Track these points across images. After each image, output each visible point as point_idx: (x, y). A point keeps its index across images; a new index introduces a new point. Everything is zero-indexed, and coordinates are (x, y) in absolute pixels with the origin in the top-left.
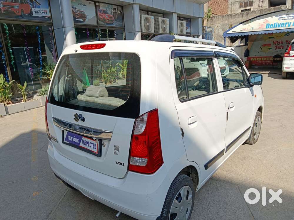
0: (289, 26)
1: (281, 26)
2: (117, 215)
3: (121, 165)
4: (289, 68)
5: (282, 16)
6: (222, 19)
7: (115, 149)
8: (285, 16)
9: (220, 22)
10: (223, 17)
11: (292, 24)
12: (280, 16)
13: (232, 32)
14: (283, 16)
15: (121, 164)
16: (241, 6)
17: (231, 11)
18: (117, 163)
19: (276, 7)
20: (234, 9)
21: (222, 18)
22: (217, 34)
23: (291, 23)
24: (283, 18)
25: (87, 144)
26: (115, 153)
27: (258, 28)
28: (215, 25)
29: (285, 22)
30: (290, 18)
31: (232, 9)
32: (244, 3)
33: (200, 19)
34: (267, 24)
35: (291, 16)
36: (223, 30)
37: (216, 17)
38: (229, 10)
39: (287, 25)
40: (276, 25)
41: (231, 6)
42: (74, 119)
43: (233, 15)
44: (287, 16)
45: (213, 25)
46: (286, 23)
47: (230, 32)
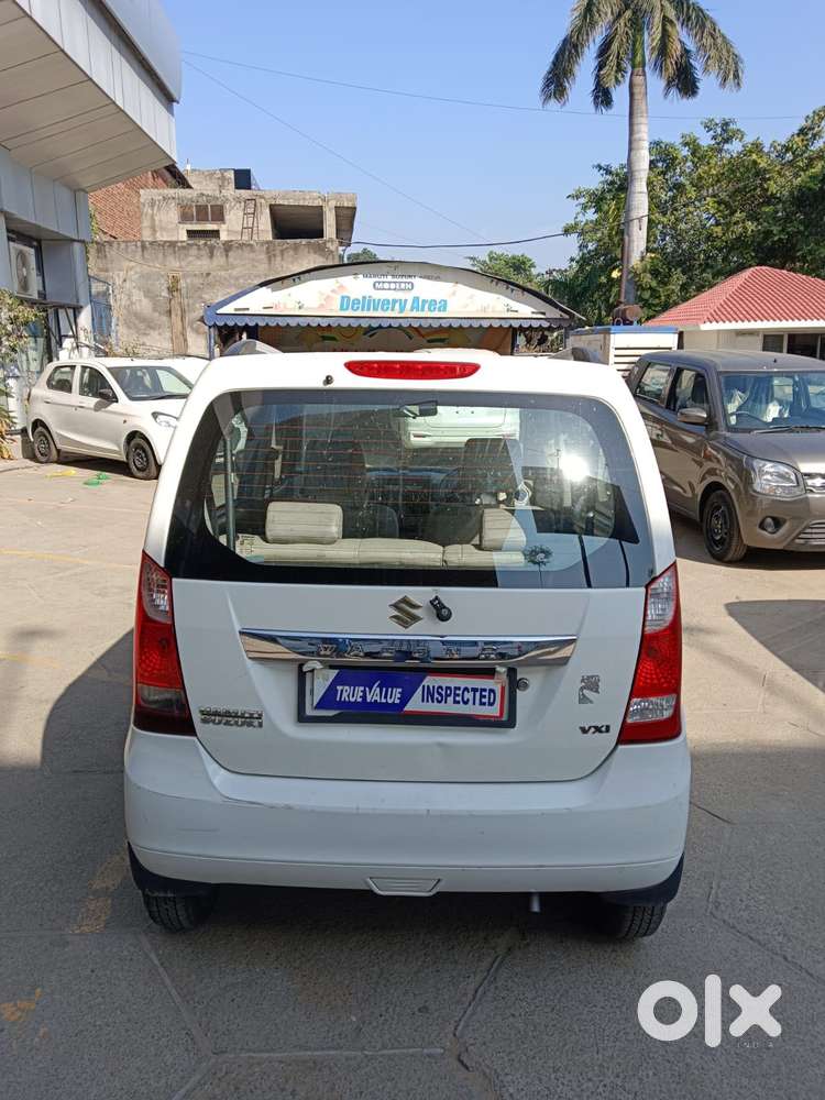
0: (402, 311)
1: (382, 309)
2: (536, 908)
3: (597, 734)
4: (424, 436)
5: (382, 279)
6: (140, 253)
7: (582, 689)
8: (390, 278)
9: (133, 264)
10: (143, 247)
11: (408, 306)
12: (375, 276)
13: (236, 310)
14: (385, 280)
15: (598, 729)
16: (185, 218)
17: (153, 229)
18: (584, 731)
19: (312, 241)
20: (160, 221)
21: (140, 249)
22: (127, 308)
23: (406, 300)
24: (386, 286)
25: (447, 696)
26: (583, 699)
27: (316, 305)
28: (116, 273)
29: (390, 295)
30: (403, 285)
31: (157, 223)
32: (194, 209)
33: (77, 246)
34: (343, 297)
35: (404, 280)
36: (145, 296)
37: (115, 245)
38: (146, 223)
39: (397, 306)
40: (367, 302)
41: (153, 210)
42: (395, 617)
43: (179, 244)
44: (395, 280)
45: (107, 271)
46: (395, 301)
47: (229, 309)
